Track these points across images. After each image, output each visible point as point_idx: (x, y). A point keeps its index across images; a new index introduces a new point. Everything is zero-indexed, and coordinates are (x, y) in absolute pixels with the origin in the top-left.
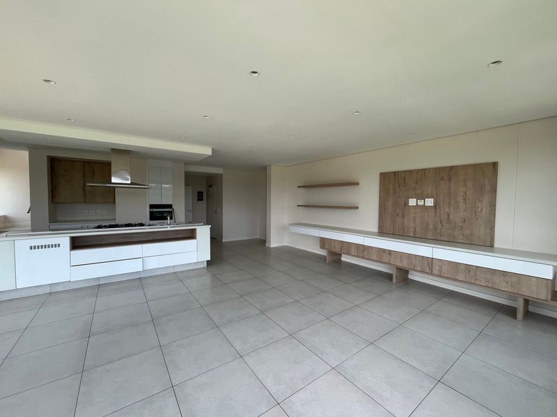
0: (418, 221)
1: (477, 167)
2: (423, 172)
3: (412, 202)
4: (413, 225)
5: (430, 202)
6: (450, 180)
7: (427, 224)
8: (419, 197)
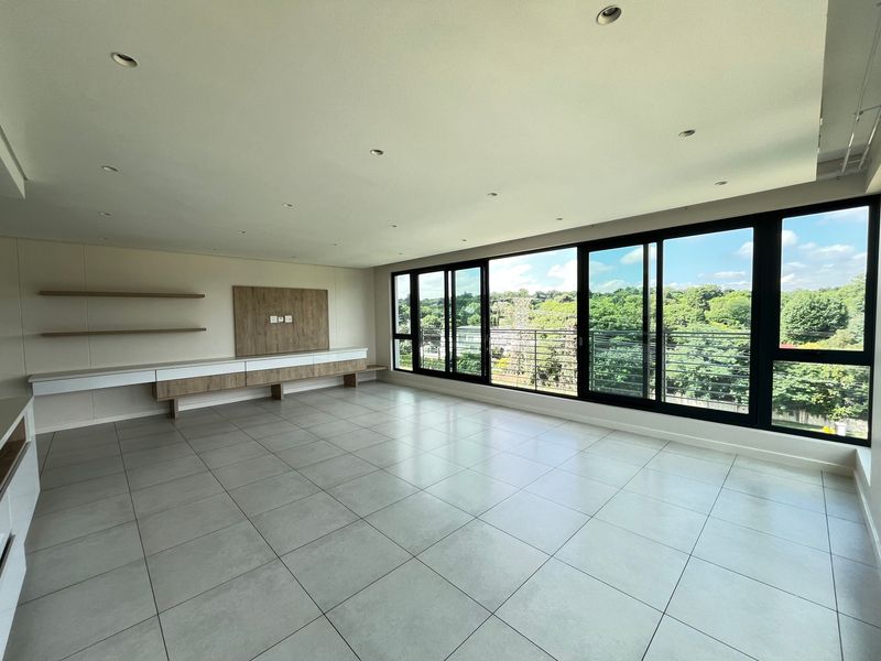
0: (280, 338)
1: (317, 291)
2: (281, 291)
3: (274, 319)
4: (275, 342)
5: (289, 319)
6: (302, 299)
7: (288, 339)
8: (279, 314)
